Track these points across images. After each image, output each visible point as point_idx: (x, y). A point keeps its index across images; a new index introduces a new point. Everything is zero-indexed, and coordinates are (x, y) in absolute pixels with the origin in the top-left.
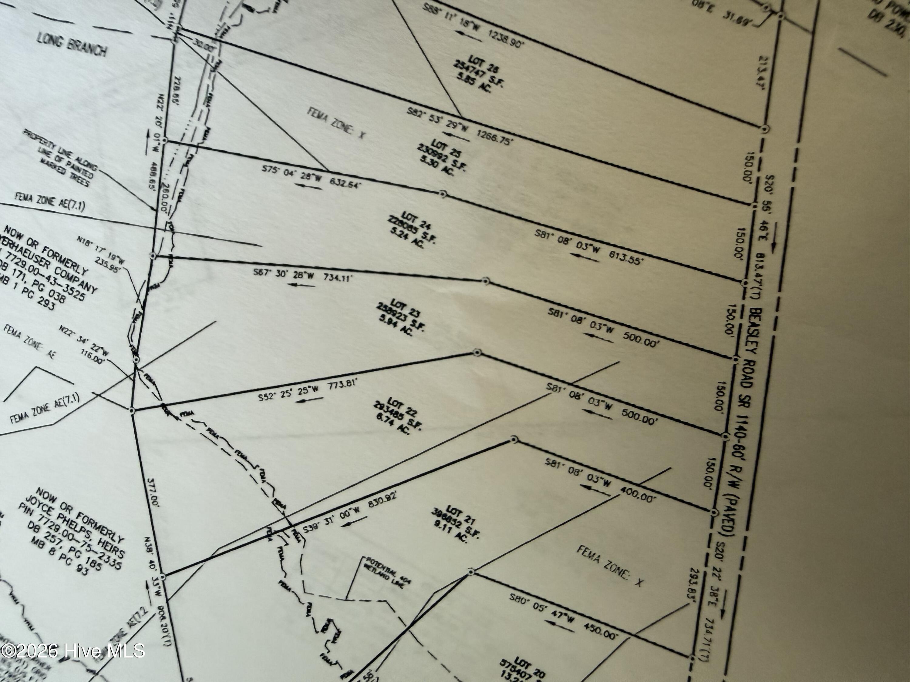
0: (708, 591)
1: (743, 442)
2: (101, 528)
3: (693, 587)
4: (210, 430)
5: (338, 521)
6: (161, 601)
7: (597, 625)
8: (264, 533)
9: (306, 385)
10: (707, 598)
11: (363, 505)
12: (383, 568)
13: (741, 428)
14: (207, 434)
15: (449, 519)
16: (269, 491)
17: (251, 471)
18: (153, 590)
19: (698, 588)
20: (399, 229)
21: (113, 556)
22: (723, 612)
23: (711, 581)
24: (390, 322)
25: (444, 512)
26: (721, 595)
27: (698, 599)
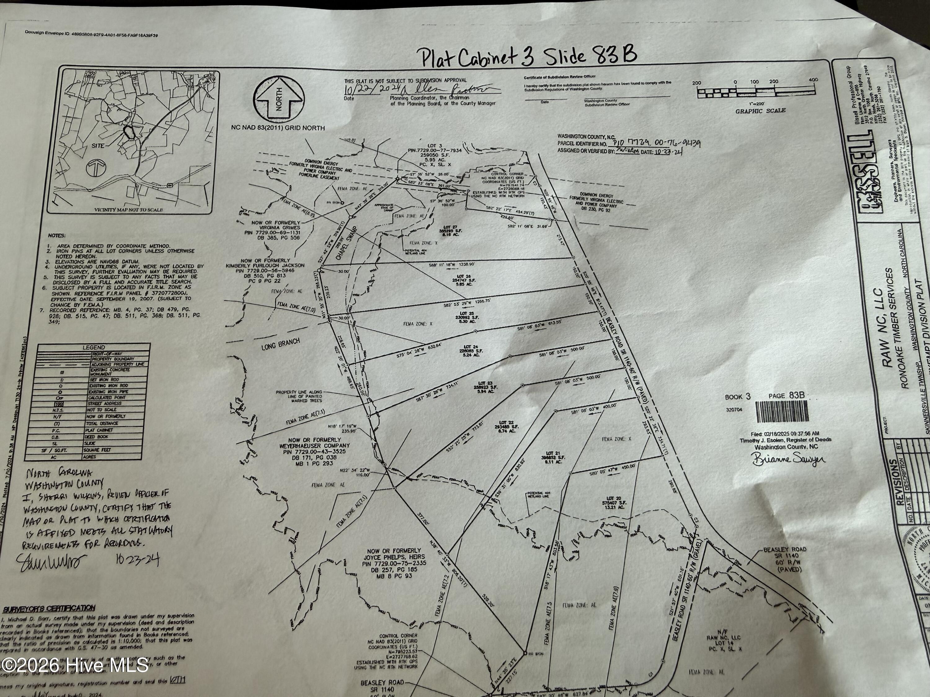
0: (652, 427)
1: (632, 366)
2: (407, 551)
3: (647, 429)
4: (434, 477)
5: (508, 484)
6: (452, 567)
7: (626, 465)
8: (480, 508)
9: (463, 435)
10: (654, 430)
11: (513, 472)
12: (536, 493)
13: (628, 362)
14: (433, 479)
15: (549, 458)
16: (473, 488)
17: (460, 484)
18: (446, 564)
19: (649, 428)
20: (466, 353)
21: (420, 560)
22: (661, 431)
23: (652, 423)
24: (482, 391)
25: (546, 456)
26: (657, 426)
27: (651, 432)
